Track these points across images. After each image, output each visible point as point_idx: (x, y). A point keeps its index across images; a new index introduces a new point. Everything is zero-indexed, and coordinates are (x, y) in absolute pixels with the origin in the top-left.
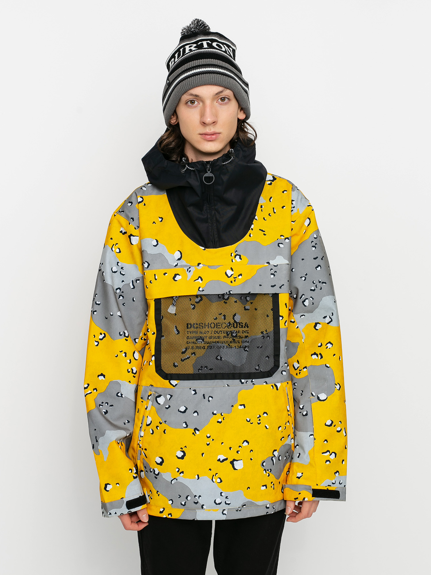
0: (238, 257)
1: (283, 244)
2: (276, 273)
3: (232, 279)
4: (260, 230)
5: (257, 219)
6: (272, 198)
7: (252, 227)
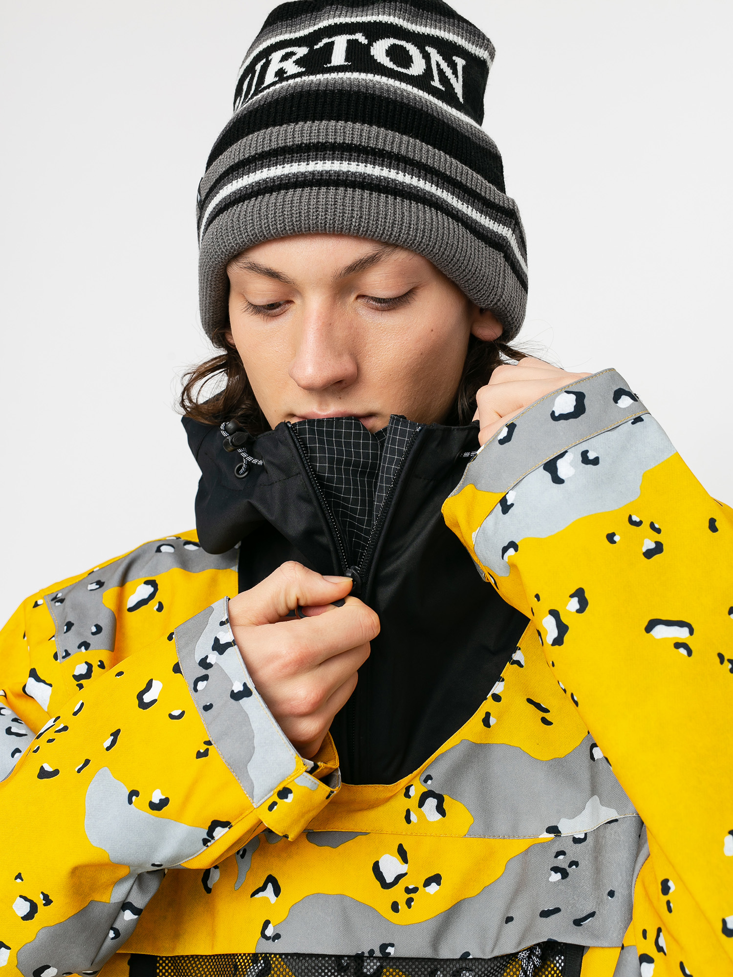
0: (431, 802)
2: (573, 866)
3: (398, 893)
4: (530, 701)
5: (523, 663)
7: (498, 688)
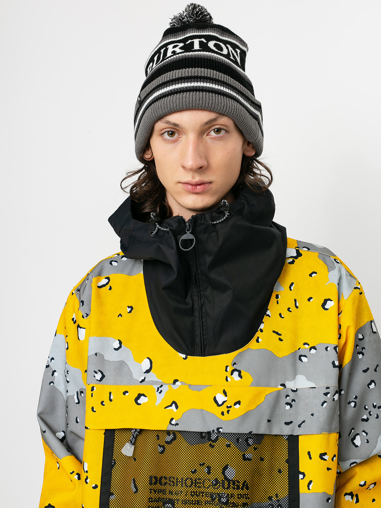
0: (236, 373)
1: (307, 357)
2: (294, 402)
4: (274, 332)
5: (270, 316)
6: (294, 285)
7: (262, 326)
